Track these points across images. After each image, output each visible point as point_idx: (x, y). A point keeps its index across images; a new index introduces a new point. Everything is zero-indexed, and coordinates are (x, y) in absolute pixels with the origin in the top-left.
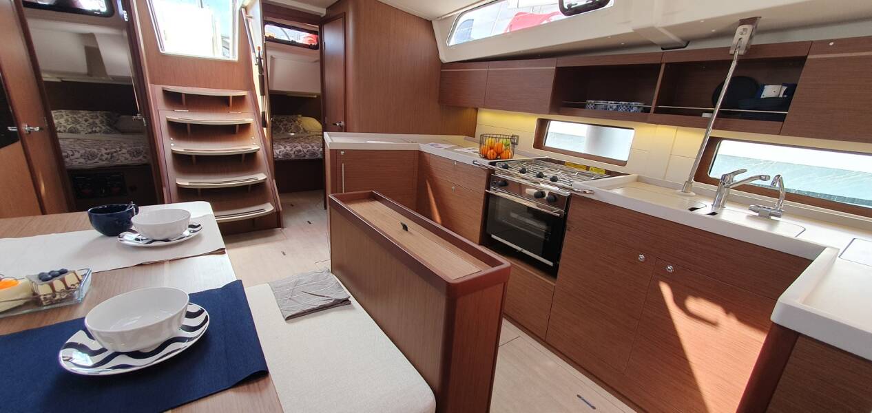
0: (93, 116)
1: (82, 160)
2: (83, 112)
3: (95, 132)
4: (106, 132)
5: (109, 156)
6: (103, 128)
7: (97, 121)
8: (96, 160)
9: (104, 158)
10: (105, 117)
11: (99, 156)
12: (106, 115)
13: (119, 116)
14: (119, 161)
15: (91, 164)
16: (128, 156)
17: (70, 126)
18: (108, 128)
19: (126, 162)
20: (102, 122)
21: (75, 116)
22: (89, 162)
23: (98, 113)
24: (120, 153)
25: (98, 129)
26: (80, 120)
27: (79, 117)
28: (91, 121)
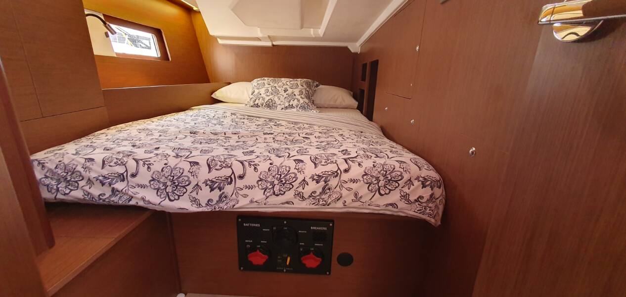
0: (293, 84)
1: (258, 194)
2: (284, 80)
3: (292, 107)
4: (303, 108)
5: (318, 187)
6: (302, 101)
7: (297, 92)
8: (290, 195)
9: (307, 191)
10: (305, 87)
11: (296, 184)
12: (307, 83)
13: (317, 86)
14: (340, 204)
15: (275, 204)
16: (363, 191)
17: (269, 98)
18: (307, 101)
19: (355, 207)
20: (301, 93)
21: (276, 85)
22: (273, 200)
23: (299, 81)
24: (345, 177)
25: (295, 103)
26: (280, 89)
27: (279, 87)
28: (290, 91)
